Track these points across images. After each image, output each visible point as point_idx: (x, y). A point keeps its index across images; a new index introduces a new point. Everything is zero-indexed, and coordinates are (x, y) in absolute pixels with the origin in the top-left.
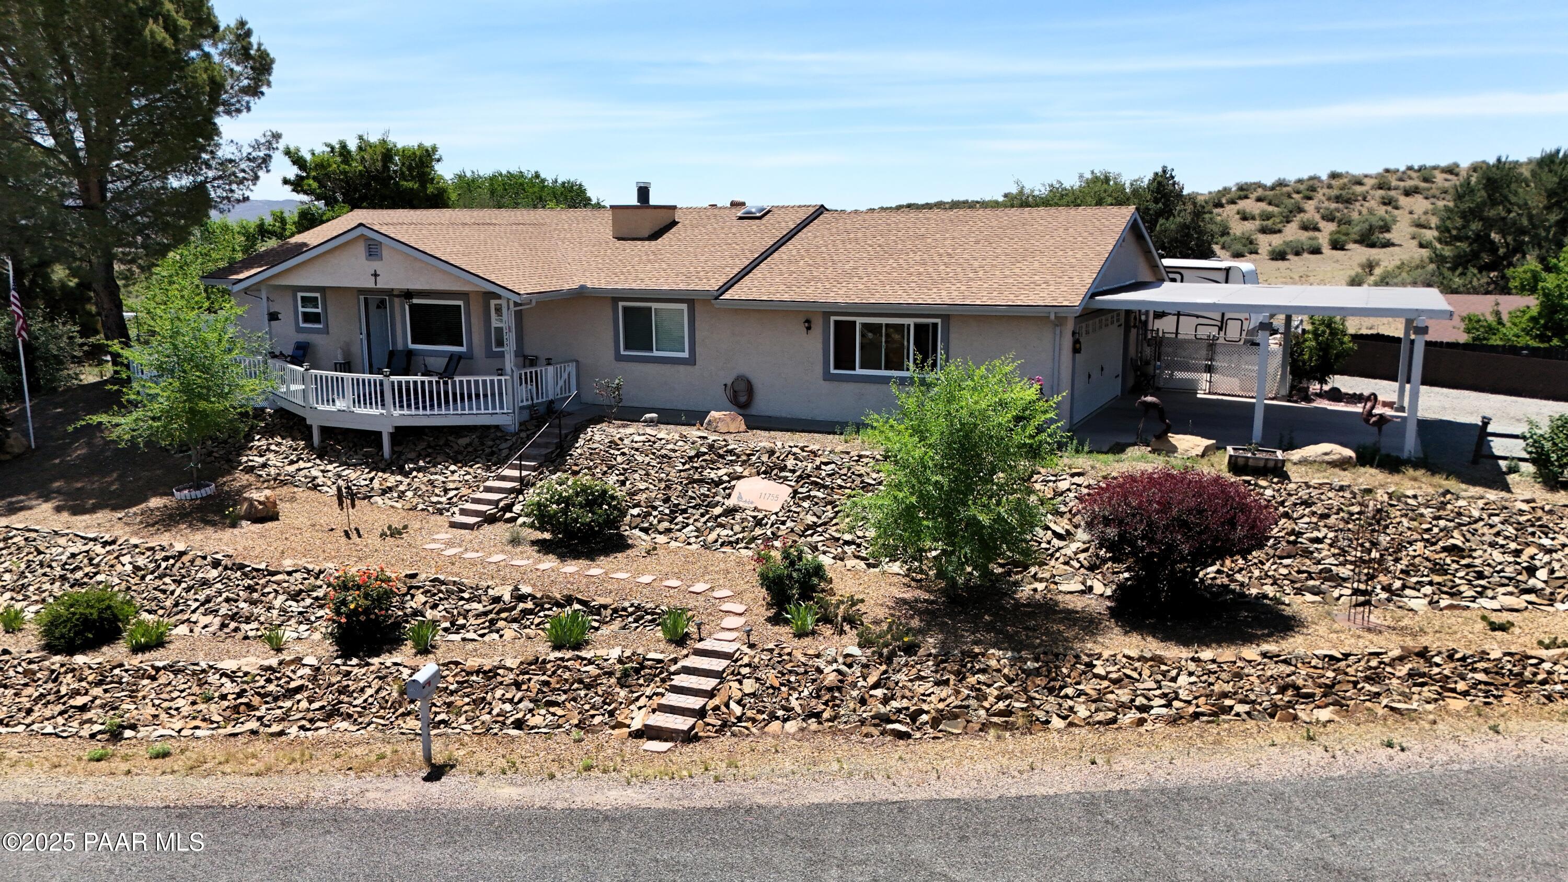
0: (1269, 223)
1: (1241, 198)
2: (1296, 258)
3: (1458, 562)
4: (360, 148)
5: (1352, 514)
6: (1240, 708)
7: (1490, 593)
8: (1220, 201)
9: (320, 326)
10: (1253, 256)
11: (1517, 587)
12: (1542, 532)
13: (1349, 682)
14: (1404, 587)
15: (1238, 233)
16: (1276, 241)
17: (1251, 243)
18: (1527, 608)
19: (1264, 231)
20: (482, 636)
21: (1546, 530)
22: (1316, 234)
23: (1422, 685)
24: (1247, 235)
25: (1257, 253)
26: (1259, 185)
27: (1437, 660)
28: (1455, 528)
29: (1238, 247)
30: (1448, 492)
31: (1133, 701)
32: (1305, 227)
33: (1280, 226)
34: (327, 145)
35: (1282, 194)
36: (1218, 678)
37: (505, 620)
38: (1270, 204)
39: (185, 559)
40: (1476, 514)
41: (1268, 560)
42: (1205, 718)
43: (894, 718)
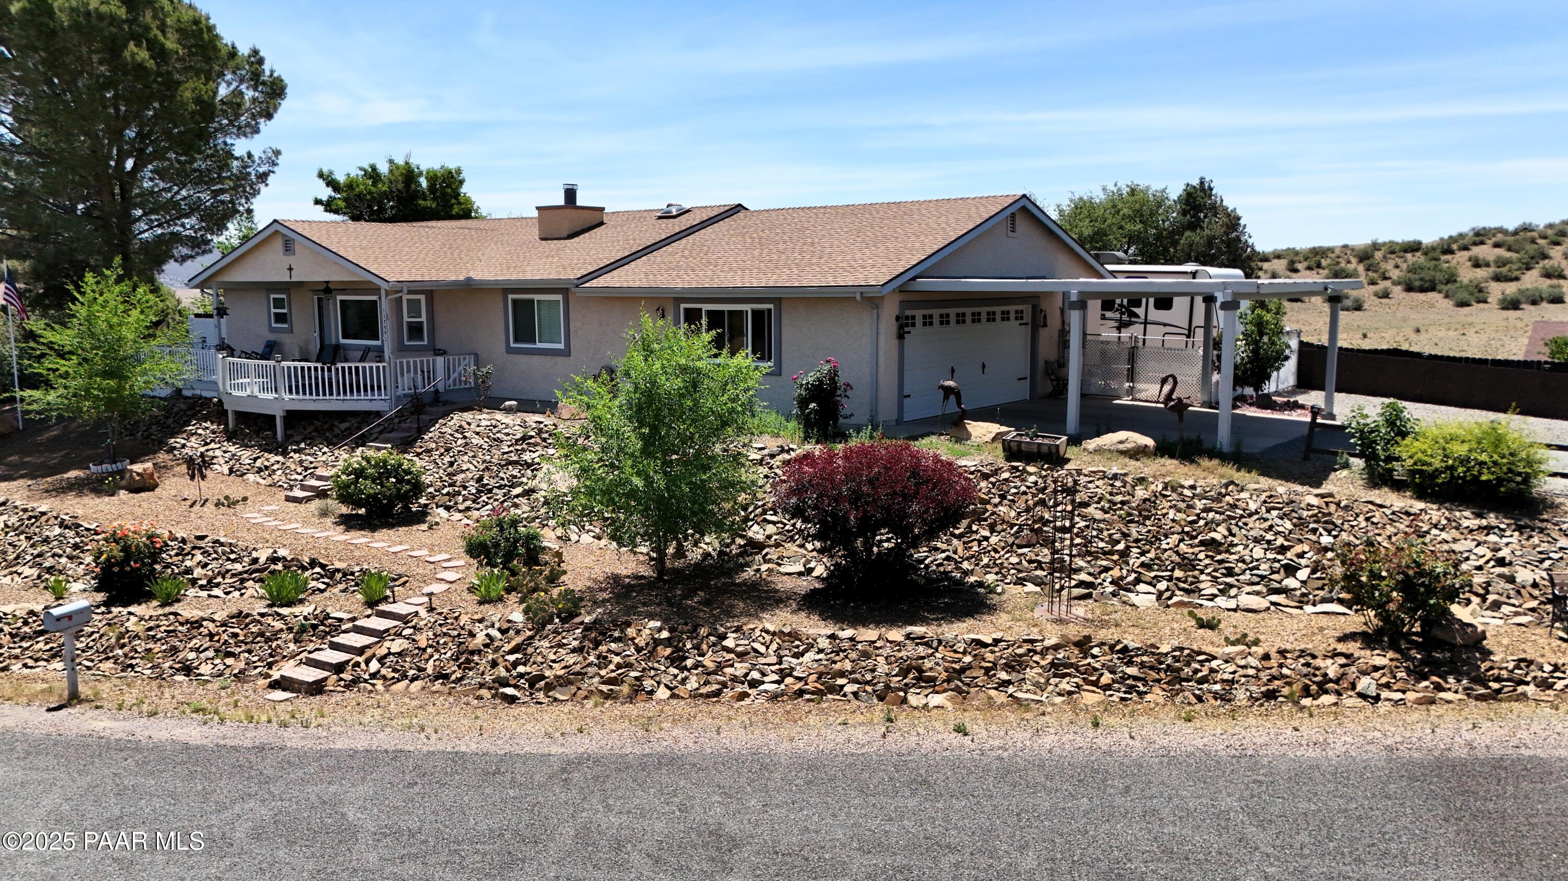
0: (1504, 270)
1: (1475, 244)
2: (1532, 308)
3: (1212, 558)
4: (391, 171)
5: (1115, 504)
6: (850, 688)
7: (1233, 592)
8: (1449, 246)
9: (286, 326)
10: (1481, 305)
11: (1266, 586)
12: (1325, 529)
13: (981, 667)
14: (1138, 581)
15: (1465, 281)
16: (1511, 289)
17: (1481, 291)
18: (1268, 608)
19: (1497, 278)
20: (227, 593)
21: (1330, 527)
22: (1562, 282)
23: (1064, 676)
24: (1475, 283)
25: (1485, 302)
26: (1501, 230)
27: (1095, 651)
28: (1224, 521)
29: (1463, 295)
30: (1232, 483)
31: (747, 675)
32: (1548, 275)
33: (1517, 273)
34: (361, 169)
35: (1524, 239)
36: (846, 657)
37: (253, 579)
38: (1509, 250)
39: (44, 518)
40: (1253, 506)
41: (1003, 548)
42: (808, 696)
43: (512, 682)
